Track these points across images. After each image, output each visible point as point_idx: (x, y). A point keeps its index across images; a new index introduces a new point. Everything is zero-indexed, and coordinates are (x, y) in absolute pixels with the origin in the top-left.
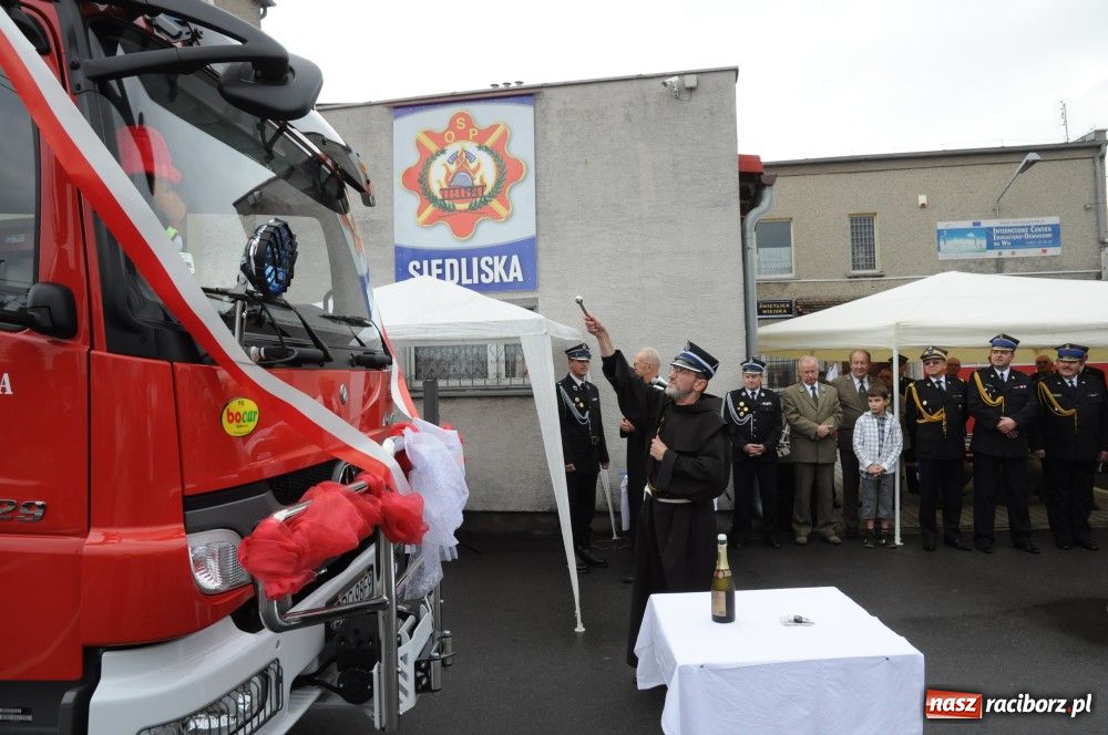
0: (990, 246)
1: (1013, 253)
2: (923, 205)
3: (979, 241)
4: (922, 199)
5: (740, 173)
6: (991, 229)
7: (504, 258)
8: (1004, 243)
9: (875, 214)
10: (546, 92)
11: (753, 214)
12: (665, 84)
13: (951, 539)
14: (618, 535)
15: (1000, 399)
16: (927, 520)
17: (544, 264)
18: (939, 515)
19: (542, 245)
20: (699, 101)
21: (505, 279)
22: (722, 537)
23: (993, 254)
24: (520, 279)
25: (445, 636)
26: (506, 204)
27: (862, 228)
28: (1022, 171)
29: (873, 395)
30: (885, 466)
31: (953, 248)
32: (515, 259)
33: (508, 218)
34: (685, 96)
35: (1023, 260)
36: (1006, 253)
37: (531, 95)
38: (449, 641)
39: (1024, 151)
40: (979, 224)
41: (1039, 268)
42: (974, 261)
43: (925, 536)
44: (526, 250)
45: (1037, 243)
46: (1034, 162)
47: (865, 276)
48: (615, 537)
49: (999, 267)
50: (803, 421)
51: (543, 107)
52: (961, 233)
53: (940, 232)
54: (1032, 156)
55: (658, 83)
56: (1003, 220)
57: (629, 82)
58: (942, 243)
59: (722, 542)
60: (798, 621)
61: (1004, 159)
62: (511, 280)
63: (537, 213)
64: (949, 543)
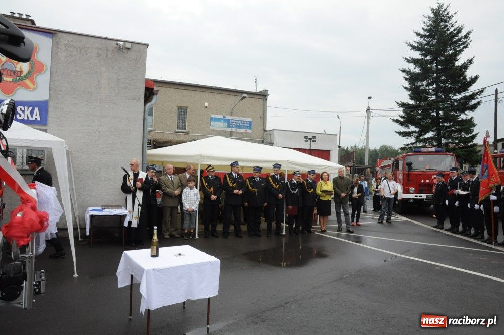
0: (229, 126)
1: (236, 130)
2: (206, 107)
3: (225, 124)
4: (206, 104)
5: (145, 88)
6: (229, 120)
7: (31, 108)
8: (233, 126)
9: (188, 107)
10: (59, 34)
11: (149, 105)
12: (117, 44)
13: (214, 234)
14: (81, 238)
15: (235, 184)
16: (206, 229)
17: (52, 115)
18: (210, 226)
19: (51, 105)
20: (131, 55)
21: (30, 118)
22: (155, 227)
23: (229, 129)
24: (39, 119)
25: (42, 273)
26: (33, 82)
27: (182, 112)
28: (241, 100)
29: (190, 181)
30: (193, 208)
31: (216, 125)
32: (37, 110)
33: (34, 89)
34: (125, 51)
35: (239, 133)
36: (234, 130)
37: (52, 33)
38: (43, 274)
39: (243, 92)
40: (225, 117)
41: (244, 136)
42: (223, 131)
43: (205, 234)
44: (43, 107)
45: (245, 127)
46: (246, 97)
47: (182, 132)
48: (80, 239)
49: (231, 135)
50: (168, 190)
51: (58, 40)
52: (219, 120)
53: (211, 118)
54: (245, 95)
55: (115, 43)
56: (234, 117)
57: (101, 39)
58: (212, 122)
59: (156, 229)
60: (180, 255)
61: (236, 94)
62: (34, 119)
63: (50, 90)
64: (213, 235)
